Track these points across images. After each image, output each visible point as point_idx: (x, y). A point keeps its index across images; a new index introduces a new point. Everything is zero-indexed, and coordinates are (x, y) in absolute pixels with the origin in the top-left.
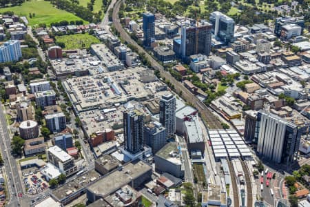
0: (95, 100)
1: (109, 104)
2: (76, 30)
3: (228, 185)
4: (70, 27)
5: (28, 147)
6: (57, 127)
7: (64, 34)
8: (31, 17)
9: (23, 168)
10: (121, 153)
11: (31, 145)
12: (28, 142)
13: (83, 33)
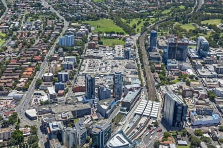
0: (92, 71)
1: (98, 74)
2: (116, 37)
3: (128, 127)
4: (114, 35)
5: (43, 85)
6: (64, 80)
7: (109, 38)
8: (98, 27)
9: (35, 94)
10: (83, 98)
11: (45, 84)
12: (44, 83)
13: (120, 39)
